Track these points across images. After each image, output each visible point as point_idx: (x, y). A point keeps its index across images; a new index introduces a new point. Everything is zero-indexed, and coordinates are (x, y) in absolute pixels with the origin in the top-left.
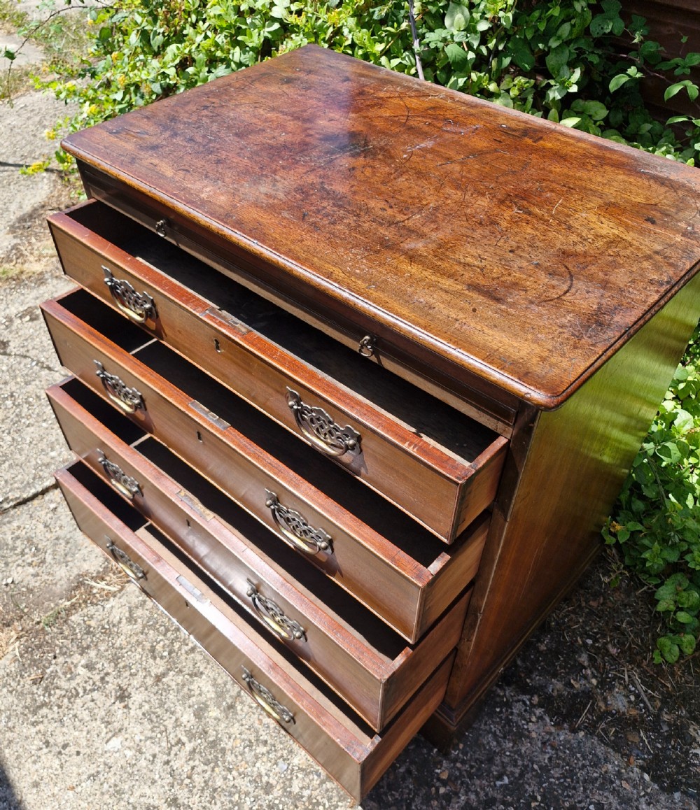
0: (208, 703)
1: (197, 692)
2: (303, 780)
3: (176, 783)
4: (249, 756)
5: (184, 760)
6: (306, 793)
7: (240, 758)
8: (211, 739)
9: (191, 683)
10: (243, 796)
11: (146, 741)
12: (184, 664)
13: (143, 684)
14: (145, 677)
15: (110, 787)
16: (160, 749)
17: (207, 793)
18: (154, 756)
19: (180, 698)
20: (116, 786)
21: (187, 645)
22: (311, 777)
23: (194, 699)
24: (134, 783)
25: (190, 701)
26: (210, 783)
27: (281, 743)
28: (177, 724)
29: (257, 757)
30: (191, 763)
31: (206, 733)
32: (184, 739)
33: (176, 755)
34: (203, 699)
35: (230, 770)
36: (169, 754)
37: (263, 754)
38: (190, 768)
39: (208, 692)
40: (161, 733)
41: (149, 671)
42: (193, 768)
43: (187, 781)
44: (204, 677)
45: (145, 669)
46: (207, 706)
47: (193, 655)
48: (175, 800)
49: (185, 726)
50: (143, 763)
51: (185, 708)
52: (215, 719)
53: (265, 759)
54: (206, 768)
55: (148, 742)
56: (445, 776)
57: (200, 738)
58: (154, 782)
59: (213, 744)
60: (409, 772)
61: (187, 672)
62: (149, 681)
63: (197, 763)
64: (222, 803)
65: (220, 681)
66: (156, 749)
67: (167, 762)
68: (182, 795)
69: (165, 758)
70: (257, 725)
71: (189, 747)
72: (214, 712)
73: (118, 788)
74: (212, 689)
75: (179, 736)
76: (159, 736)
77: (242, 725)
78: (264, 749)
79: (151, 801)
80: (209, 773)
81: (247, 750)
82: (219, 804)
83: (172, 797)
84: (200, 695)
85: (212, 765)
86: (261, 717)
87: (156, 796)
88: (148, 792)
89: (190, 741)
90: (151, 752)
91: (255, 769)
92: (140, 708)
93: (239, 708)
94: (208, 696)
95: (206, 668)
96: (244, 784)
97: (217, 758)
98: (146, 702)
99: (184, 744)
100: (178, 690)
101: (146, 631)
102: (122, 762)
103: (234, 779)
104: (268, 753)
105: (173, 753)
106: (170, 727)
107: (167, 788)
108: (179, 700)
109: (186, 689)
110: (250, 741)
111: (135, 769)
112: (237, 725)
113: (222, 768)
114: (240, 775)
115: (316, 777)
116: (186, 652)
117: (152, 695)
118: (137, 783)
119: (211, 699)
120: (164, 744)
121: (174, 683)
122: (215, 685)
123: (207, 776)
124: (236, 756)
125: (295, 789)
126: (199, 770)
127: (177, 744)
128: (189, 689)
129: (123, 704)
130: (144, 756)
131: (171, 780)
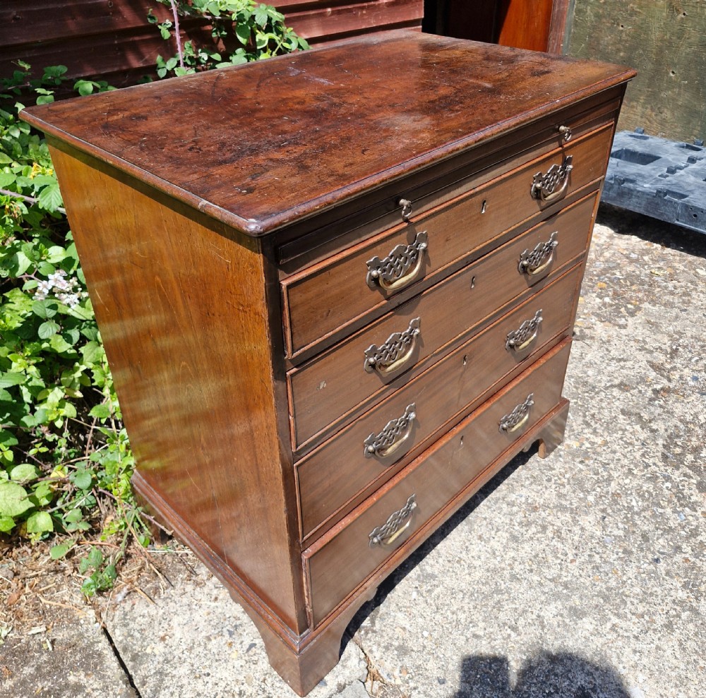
0: (568, 607)
1: (560, 618)
2: (612, 528)
3: (652, 628)
4: (606, 568)
5: (628, 623)
6: (621, 525)
7: (610, 575)
8: (602, 601)
9: (551, 625)
10: (641, 571)
11: (623, 662)
12: (533, 635)
13: (565, 676)
14: (556, 675)
15: (680, 691)
16: (626, 647)
17: (650, 600)
18: (635, 652)
19: (570, 635)
20: (676, 686)
21: (509, 635)
22: (607, 523)
23: (567, 621)
24: (667, 667)
25: (571, 623)
26: (640, 597)
27: (587, 544)
28: (597, 633)
29: (605, 562)
30: (629, 616)
31: (597, 606)
32: (609, 625)
33: (626, 631)
34: (565, 612)
35: (624, 582)
36: (628, 637)
37: (601, 557)
38: (634, 617)
39: (556, 608)
40: (610, 648)
41: (548, 671)
42: (633, 614)
43: (647, 617)
44: (542, 614)
45: (546, 676)
46: (571, 608)
47: (520, 628)
48: (666, 626)
49: (597, 625)
50: (645, 661)
51: (579, 628)
52: (582, 599)
53: (605, 556)
54: (628, 602)
55: (624, 659)
56: (578, 444)
57: (604, 610)
58: (658, 648)
59: (606, 598)
60: (582, 462)
61: (541, 631)
62: (559, 670)
63: (627, 611)
64: (653, 586)
65: (543, 598)
66: (628, 651)
67: (636, 638)
68: (660, 620)
69: (633, 640)
70: (577, 563)
71: (615, 620)
72: (576, 601)
73: (678, 683)
74: (553, 606)
75: (608, 630)
76: (614, 650)
77: (581, 576)
78: (597, 557)
79: (677, 647)
80: (632, 599)
81: (601, 570)
82: (655, 589)
83: (665, 629)
84: (562, 615)
85: (624, 598)
86: (569, 561)
87: (670, 644)
88: (669, 652)
89: (610, 619)
90: (632, 656)
91: (616, 562)
92: (592, 674)
93: (565, 579)
94: (560, 607)
95: (532, 613)
96: (631, 571)
97: (617, 594)
98: (583, 670)
99: (614, 625)
100: (561, 638)
101: (500, 684)
102: (651, 682)
103: (630, 578)
104: (598, 553)
105: (625, 634)
106: (602, 640)
107: (659, 635)
108: (572, 635)
109: (559, 630)
110: (593, 568)
111: (653, 668)
112: (582, 580)
113: (625, 589)
114: (624, 574)
115: (606, 519)
116: (519, 635)
117: (574, 663)
118: (666, 663)
119: (563, 605)
120: (620, 643)
121: (555, 642)
122: (548, 602)
123: (636, 601)
124: (610, 578)
125: (621, 533)
126: (633, 608)
127: (616, 631)
128: (559, 626)
129: (592, 694)
130: (639, 662)
131: (651, 632)
